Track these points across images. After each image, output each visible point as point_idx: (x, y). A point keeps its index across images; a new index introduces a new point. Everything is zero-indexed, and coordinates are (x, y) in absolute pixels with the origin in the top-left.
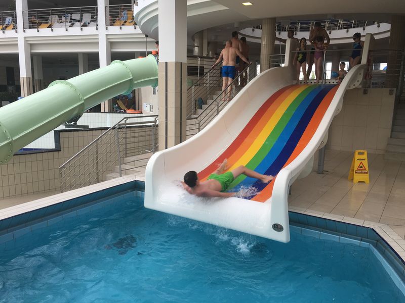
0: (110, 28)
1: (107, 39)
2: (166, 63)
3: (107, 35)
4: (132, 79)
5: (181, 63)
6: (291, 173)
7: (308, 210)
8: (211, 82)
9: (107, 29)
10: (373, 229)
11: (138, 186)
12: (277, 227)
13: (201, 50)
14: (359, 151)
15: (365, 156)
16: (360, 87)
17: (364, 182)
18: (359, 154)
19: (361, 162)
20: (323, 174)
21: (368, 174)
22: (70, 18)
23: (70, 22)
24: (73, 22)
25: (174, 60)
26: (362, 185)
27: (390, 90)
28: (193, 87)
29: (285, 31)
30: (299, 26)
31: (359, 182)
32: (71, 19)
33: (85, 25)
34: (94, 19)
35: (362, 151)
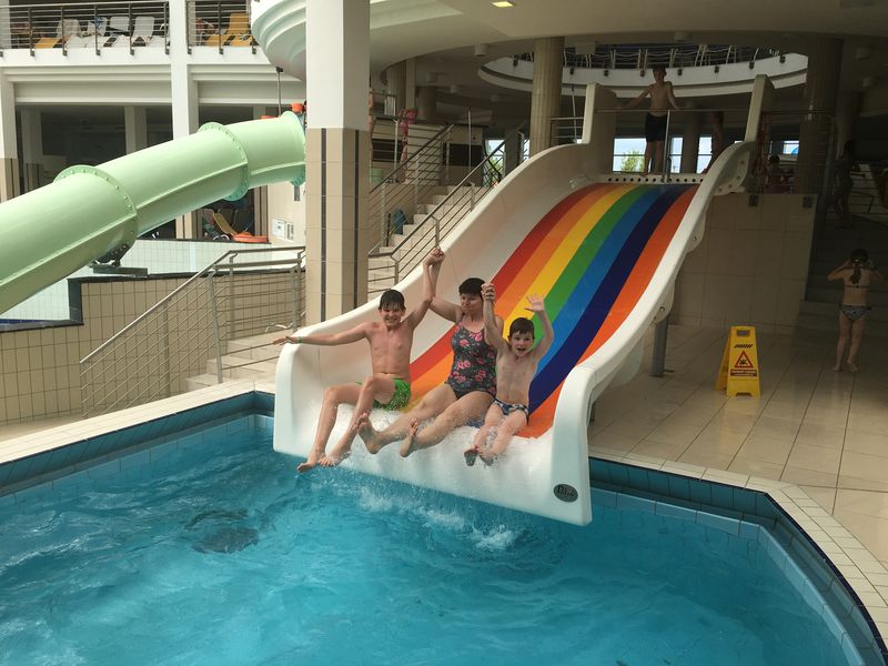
0: (197, 50)
1: (191, 75)
2: (324, 131)
3: (190, 66)
4: (245, 166)
5: (357, 132)
6: (596, 374)
7: (630, 456)
8: (423, 175)
9: (190, 52)
10: (767, 495)
11: (259, 405)
12: (564, 492)
13: (401, 104)
14: (739, 328)
15: (751, 339)
16: (742, 190)
17: (749, 394)
18: (740, 333)
19: (744, 353)
20: (661, 376)
21: (757, 378)
22: (105, 26)
23: (107, 35)
24: (112, 35)
25: (340, 125)
26: (744, 401)
27: (805, 199)
28: (383, 186)
29: (584, 66)
30: (613, 56)
31: (739, 394)
32: (108, 29)
33: (140, 43)
34: (161, 30)
35: (745, 328)
